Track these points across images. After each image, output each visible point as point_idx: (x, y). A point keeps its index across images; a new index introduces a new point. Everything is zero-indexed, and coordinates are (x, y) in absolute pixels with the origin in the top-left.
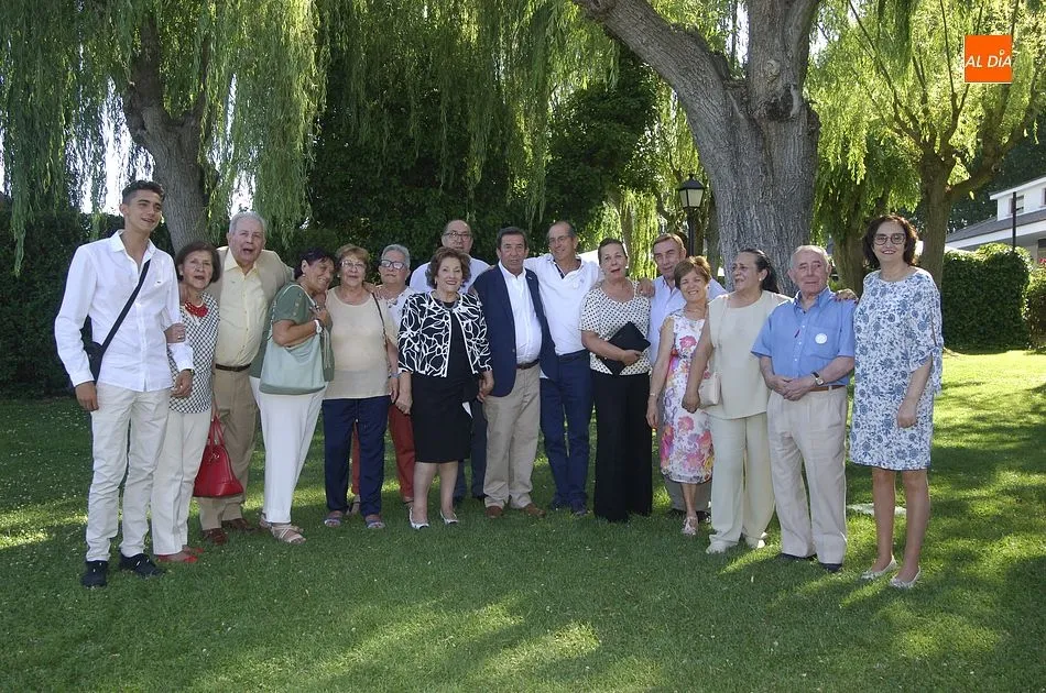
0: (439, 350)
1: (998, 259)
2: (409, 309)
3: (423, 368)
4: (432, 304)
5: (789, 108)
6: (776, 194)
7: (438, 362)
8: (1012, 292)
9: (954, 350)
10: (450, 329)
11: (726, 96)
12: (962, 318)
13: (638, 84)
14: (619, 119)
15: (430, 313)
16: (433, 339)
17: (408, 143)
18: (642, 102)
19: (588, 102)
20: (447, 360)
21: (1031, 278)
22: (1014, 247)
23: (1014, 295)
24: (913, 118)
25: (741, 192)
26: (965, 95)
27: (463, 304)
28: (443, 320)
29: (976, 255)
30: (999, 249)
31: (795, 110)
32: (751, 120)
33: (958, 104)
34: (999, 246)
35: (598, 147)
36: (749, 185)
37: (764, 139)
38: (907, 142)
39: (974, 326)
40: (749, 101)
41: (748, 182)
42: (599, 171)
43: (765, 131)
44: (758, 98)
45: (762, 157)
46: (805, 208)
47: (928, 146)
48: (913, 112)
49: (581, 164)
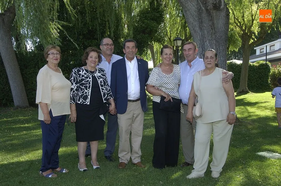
0: (86, 93)
1: (262, 65)
2: (74, 75)
3: (79, 101)
4: (84, 73)
5: (220, 5)
6: (216, 36)
7: (85, 98)
8: (266, 75)
9: (252, 92)
10: (91, 83)
11: (198, 1)
12: (251, 82)
13: (159, 9)
14: (153, 19)
15: (83, 76)
16: (83, 88)
18: (160, 14)
20: (89, 97)
21: (271, 71)
22: (266, 61)
23: (266, 76)
24: (239, 22)
25: (203, 36)
26: (255, 15)
27: (99, 72)
28: (88, 79)
29: (255, 64)
30: (261, 62)
31: (222, 7)
32: (207, 10)
33: (254, 18)
34: (262, 61)
35: (147, 28)
37: (211, 17)
38: (238, 29)
39: (255, 85)
40: (206, 3)
41: (206, 32)
42: (147, 36)
43: (212, 14)
44: (209, 2)
45: (210, 23)
46: (226, 41)
47: (244, 31)
48: (240, 20)
49: (141, 33)
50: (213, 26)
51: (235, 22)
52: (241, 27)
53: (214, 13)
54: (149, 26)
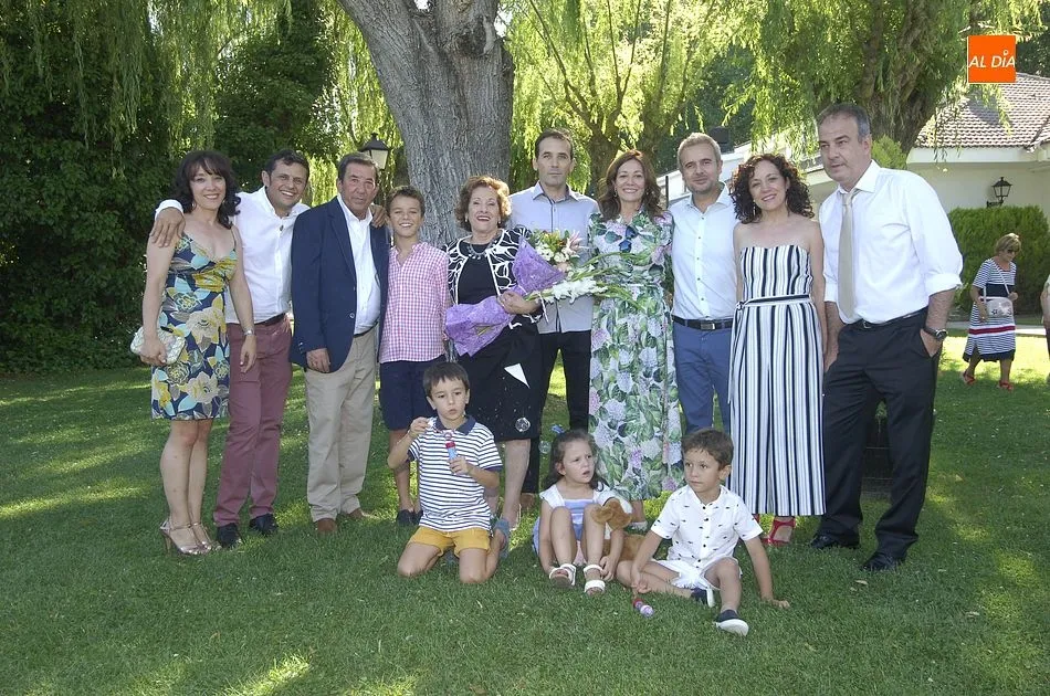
5: (482, 42)
6: (471, 139)
11: (412, 27)
13: (312, 40)
14: (292, 76)
17: (33, 81)
18: (318, 60)
19: (258, 57)
24: (581, 99)
25: (432, 136)
26: (627, 80)
31: (488, 47)
32: (442, 54)
33: (622, 87)
35: (272, 105)
36: (442, 127)
37: (457, 77)
38: (578, 123)
40: (437, 33)
41: (441, 125)
42: (273, 132)
43: (458, 68)
44: (448, 29)
45: (454, 97)
46: (503, 157)
47: (596, 127)
48: (582, 94)
49: (252, 123)
50: (462, 108)
51: (568, 99)
52: (586, 116)
53: (464, 65)
54: (279, 100)
